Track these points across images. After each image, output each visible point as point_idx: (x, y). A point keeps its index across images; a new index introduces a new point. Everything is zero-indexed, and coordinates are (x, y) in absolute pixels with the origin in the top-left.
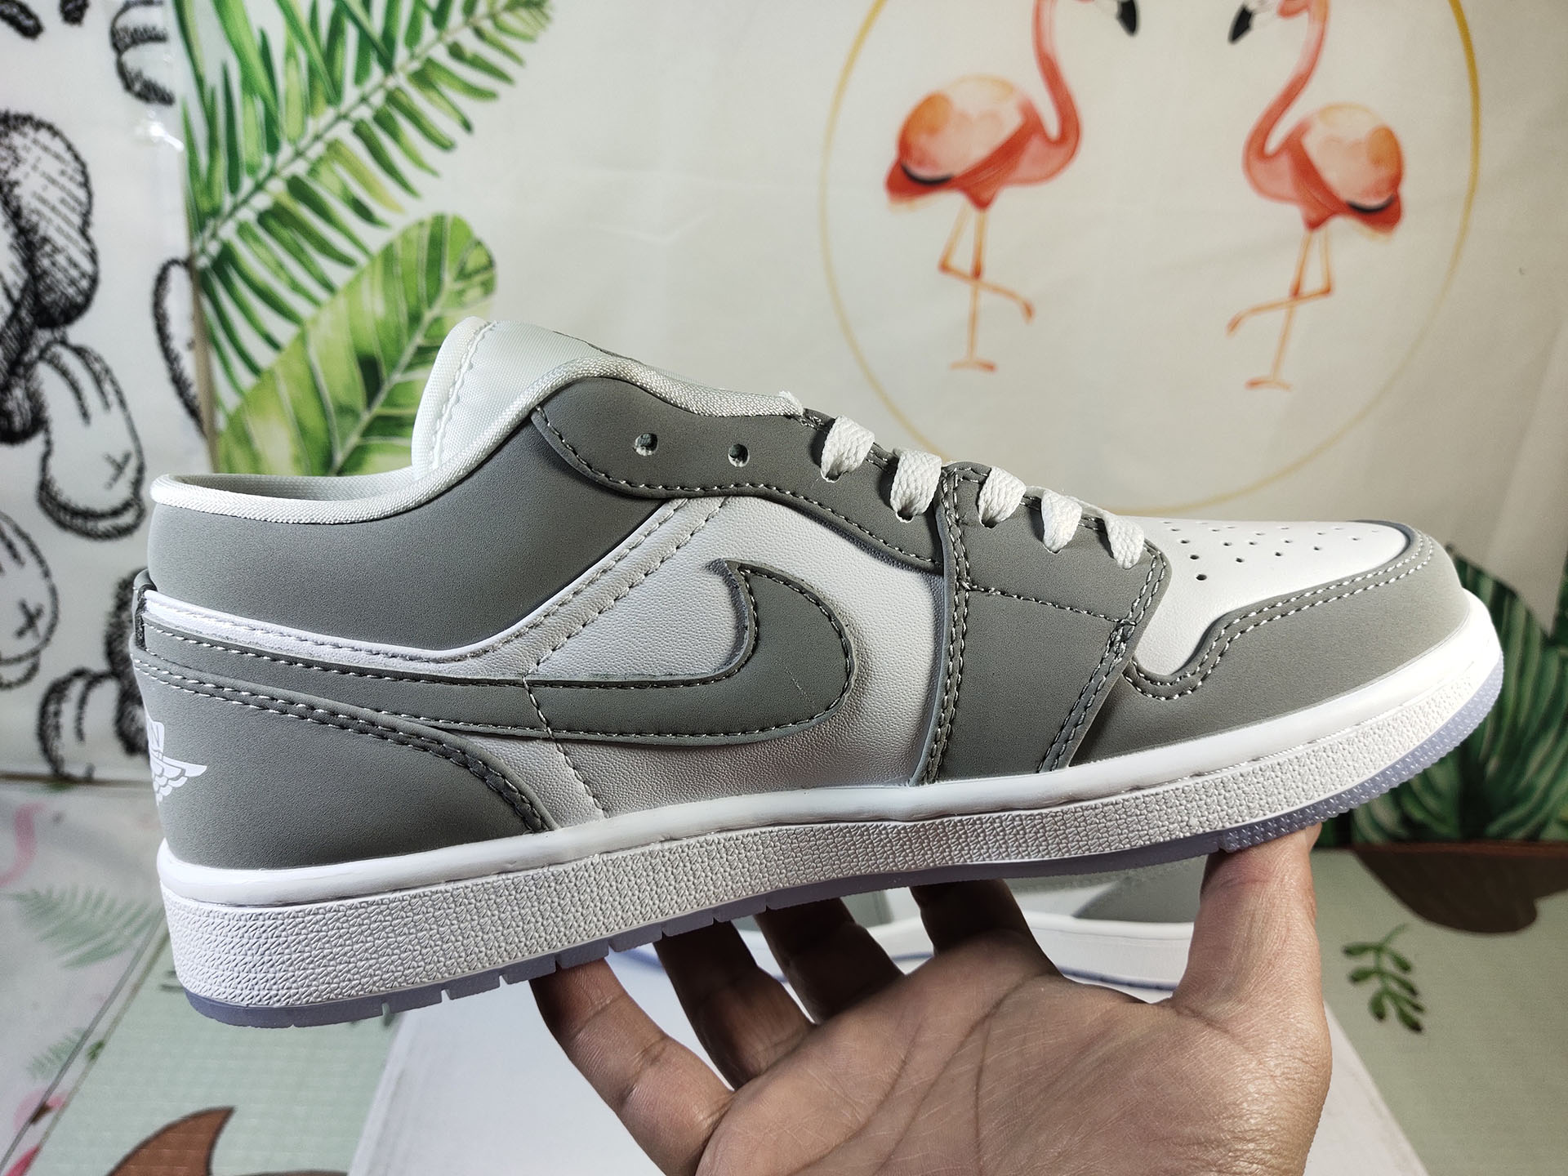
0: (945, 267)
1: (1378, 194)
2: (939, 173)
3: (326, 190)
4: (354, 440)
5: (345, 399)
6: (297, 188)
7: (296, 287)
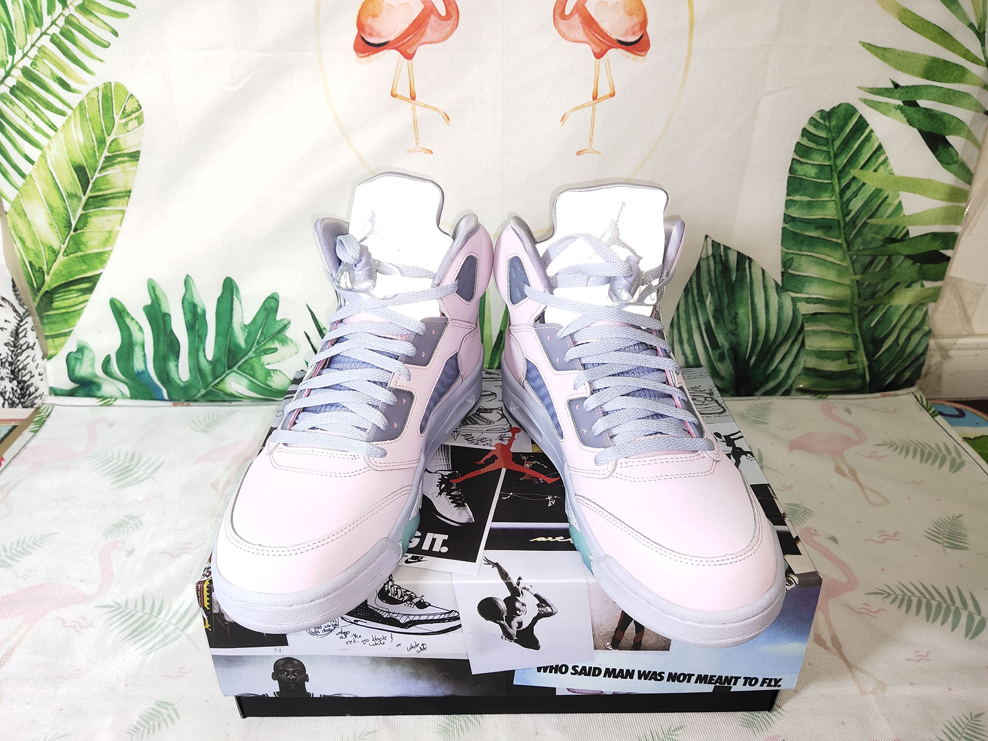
0: (394, 95)
1: (634, 34)
2: (383, 41)
3: (43, 72)
4: (80, 211)
5: (71, 190)
6: (26, 72)
7: (37, 128)
